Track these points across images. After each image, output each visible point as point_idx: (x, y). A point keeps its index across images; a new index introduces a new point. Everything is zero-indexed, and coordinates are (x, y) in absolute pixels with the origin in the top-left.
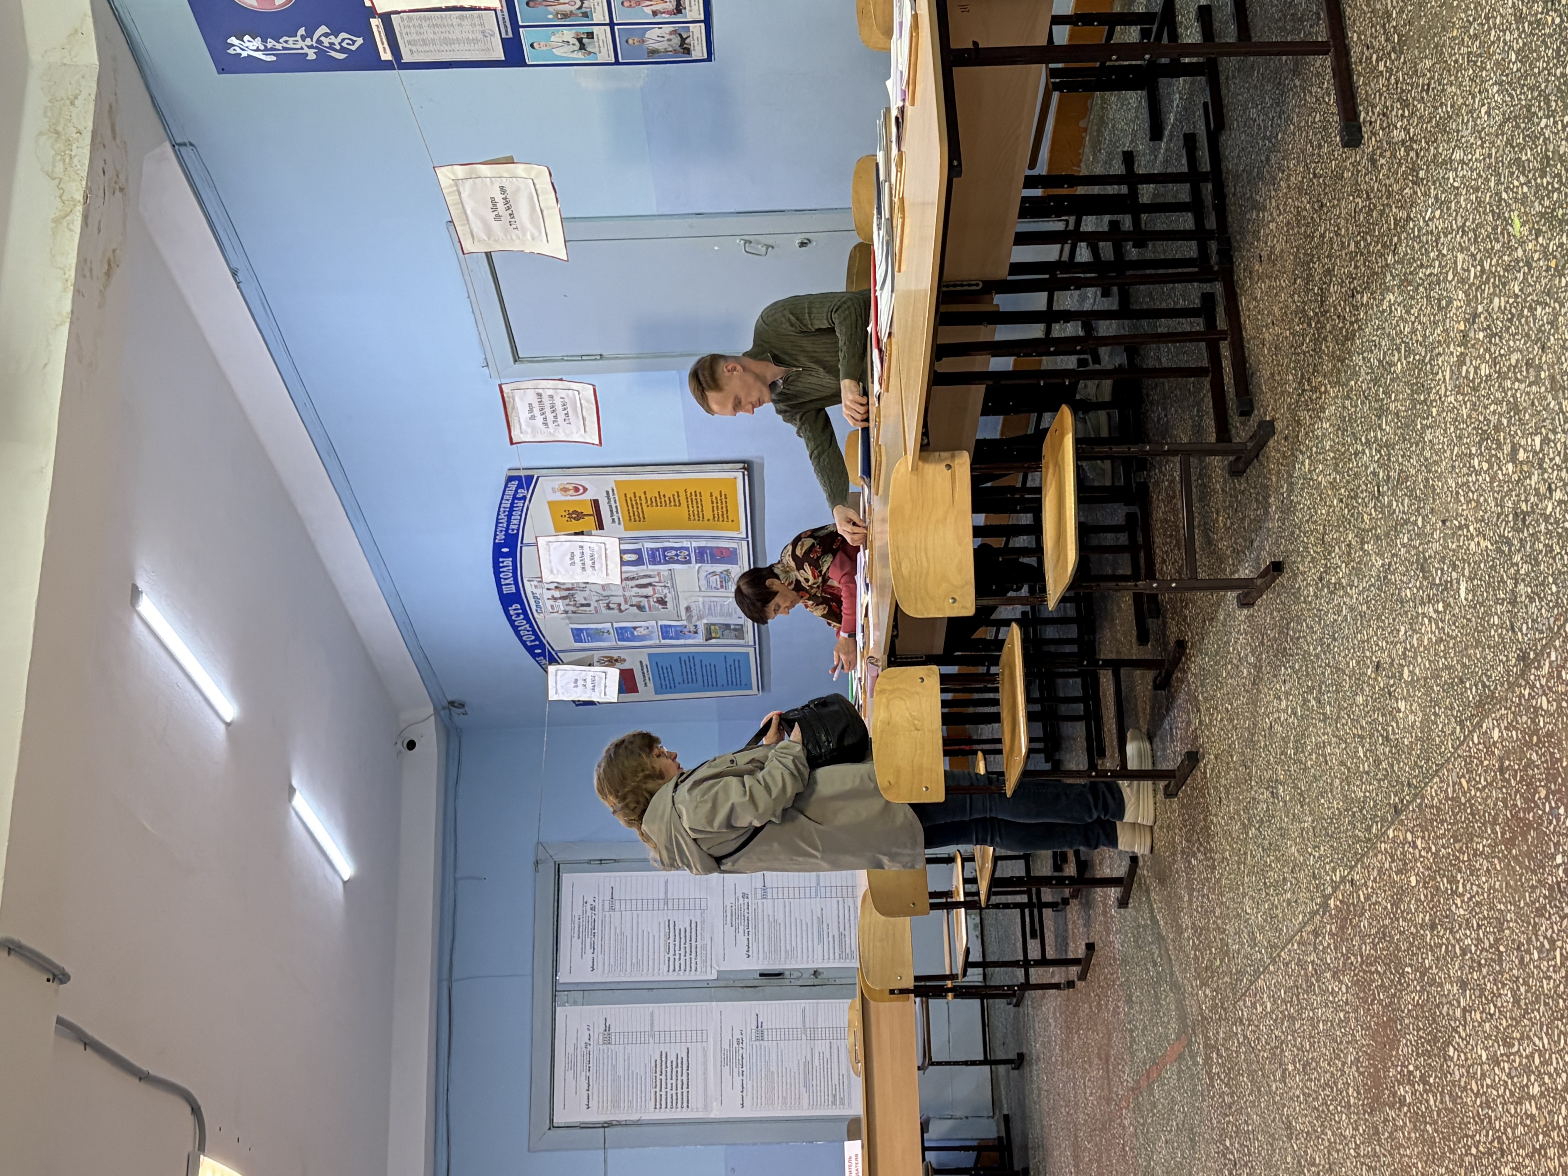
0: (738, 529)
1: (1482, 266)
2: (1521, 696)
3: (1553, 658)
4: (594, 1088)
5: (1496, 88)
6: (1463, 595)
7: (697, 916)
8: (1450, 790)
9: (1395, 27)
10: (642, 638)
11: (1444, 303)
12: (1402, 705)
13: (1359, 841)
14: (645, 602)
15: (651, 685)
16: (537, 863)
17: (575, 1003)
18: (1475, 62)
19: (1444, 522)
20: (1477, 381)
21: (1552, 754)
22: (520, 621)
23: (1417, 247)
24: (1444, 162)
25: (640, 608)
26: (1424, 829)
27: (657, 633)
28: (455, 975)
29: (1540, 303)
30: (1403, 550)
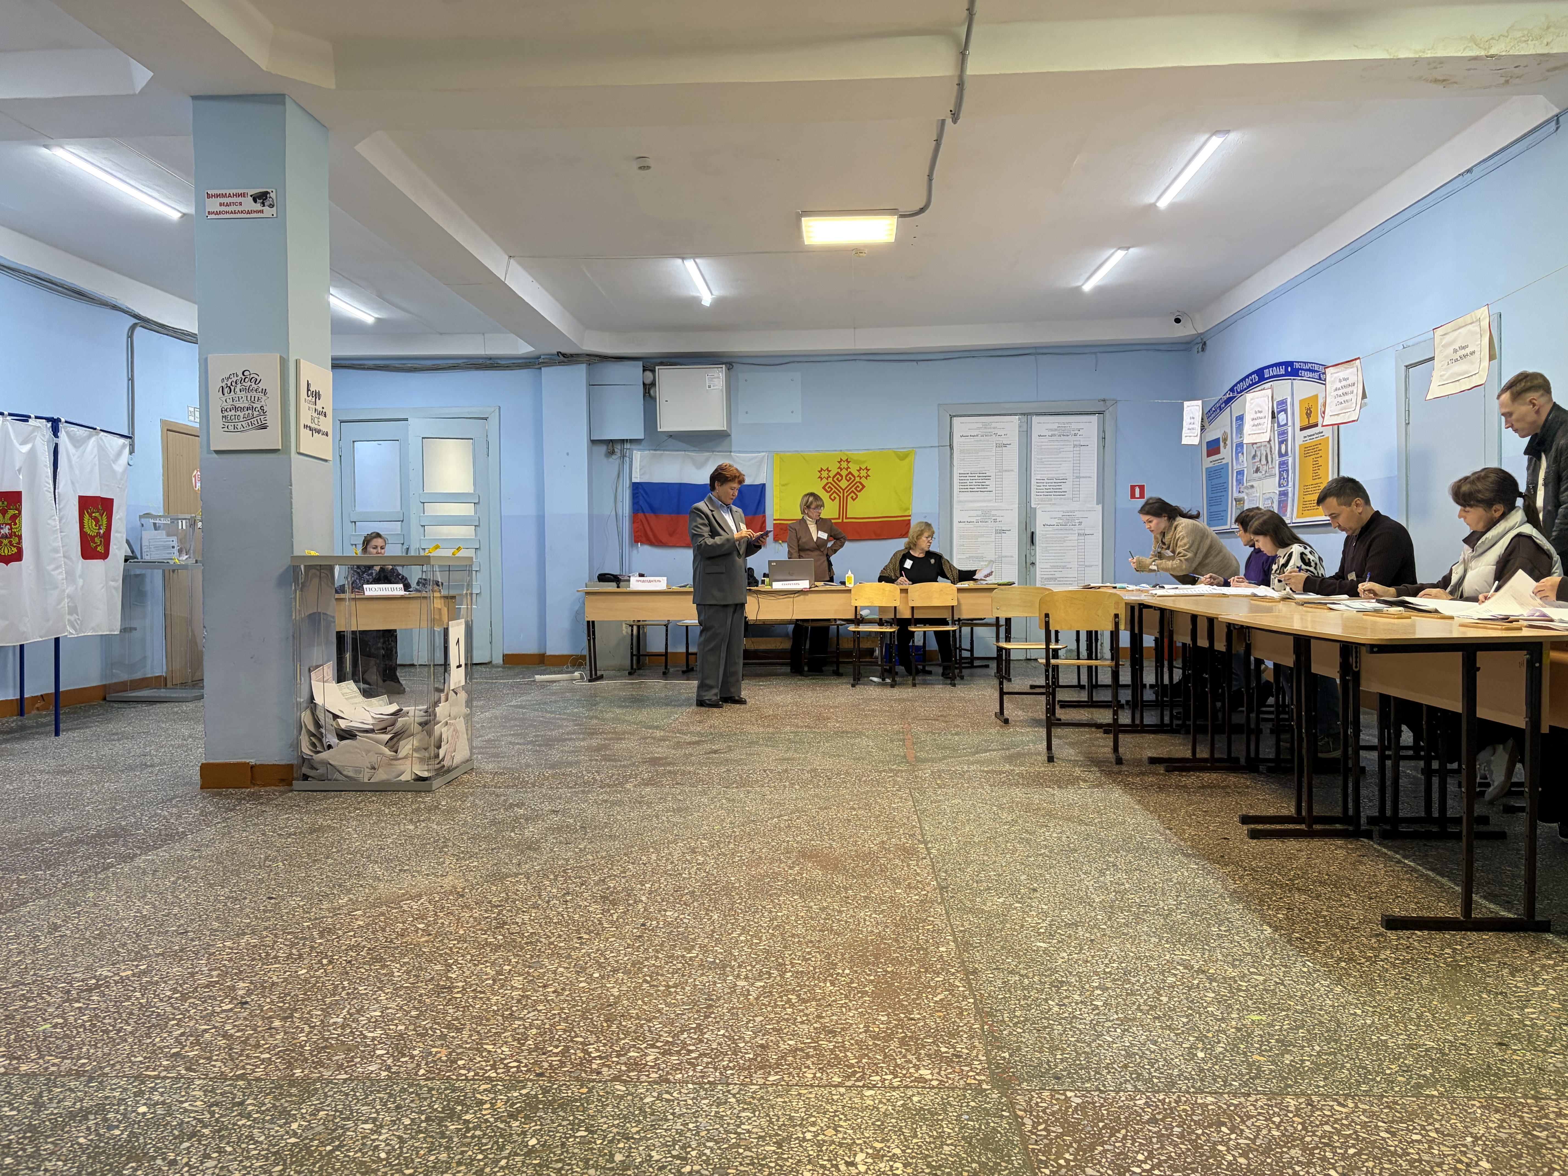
0: (1298, 517)
1: (1244, 991)
2: (953, 967)
3: (961, 989)
4: (972, 439)
5: (1369, 1022)
6: (1038, 944)
7: (1069, 495)
8: (932, 919)
9: (1471, 964)
10: (1237, 458)
11: (1237, 963)
12: (1001, 900)
13: (944, 865)
14: (1257, 459)
15: (1211, 465)
16: (1104, 400)
17: (1020, 427)
18: (1400, 1012)
19: (1092, 941)
20: (1167, 974)
21: (906, 978)
22: (1248, 381)
23: (1291, 953)
24: (1340, 979)
25: (1254, 457)
26: (921, 901)
27: (1239, 468)
28: (1038, 357)
29: (1188, 1022)
30: (1093, 914)
